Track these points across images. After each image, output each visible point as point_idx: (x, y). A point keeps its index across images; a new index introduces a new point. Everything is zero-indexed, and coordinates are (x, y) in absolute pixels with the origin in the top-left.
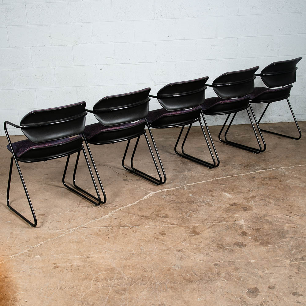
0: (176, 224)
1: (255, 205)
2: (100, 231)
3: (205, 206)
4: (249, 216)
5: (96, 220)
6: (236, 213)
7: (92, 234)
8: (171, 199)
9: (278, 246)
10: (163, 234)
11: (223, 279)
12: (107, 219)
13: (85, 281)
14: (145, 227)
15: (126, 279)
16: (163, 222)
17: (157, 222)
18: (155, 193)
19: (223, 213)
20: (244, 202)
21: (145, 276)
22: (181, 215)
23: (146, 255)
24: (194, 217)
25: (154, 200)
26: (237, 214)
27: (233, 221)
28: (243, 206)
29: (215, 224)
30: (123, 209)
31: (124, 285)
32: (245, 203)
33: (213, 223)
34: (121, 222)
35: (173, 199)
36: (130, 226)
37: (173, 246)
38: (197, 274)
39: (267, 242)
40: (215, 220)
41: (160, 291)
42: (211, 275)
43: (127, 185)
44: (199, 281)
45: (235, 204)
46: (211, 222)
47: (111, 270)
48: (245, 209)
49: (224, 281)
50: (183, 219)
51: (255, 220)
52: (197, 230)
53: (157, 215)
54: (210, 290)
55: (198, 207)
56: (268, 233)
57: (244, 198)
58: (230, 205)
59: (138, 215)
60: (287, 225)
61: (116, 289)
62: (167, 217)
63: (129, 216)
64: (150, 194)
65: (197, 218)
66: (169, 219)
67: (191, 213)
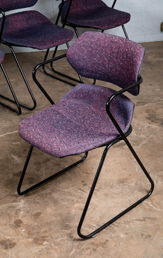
9: (55, 244)
19: (2, 188)
20: (34, 170)
39: (43, 237)
58: (14, 175)
60: (76, 205)
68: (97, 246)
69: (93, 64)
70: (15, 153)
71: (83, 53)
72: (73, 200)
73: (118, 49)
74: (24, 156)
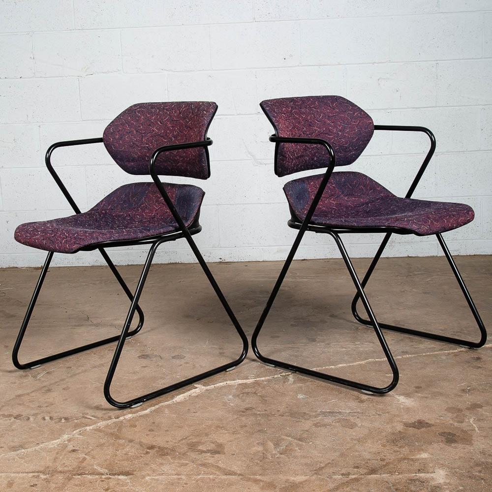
0: (239, 472)
1: (480, 428)
3: (335, 427)
4: (460, 458)
5: (18, 452)
6: (422, 450)
8: (244, 405)
12: (50, 451)
14: (148, 478)
16: (204, 465)
17: (187, 464)
19: (384, 446)
20: (449, 419)
22: (260, 448)
24: (297, 454)
25: (198, 406)
26: (426, 451)
27: (410, 471)
28: (446, 430)
29: (357, 480)
30: (107, 426)
32: (451, 422)
33: (349, 474)
34: (84, 459)
35: (249, 406)
36: (102, 474)
40: (357, 467)
43: (143, 369)
45: (420, 424)
46: (344, 471)
48: (450, 438)
50: (264, 457)
51: (480, 472)
53: (193, 447)
55: (314, 428)
57: (449, 410)
58: (407, 425)
59: (140, 444)
62: (218, 453)
63: (113, 444)
64: (194, 390)
65: (304, 457)
66: (223, 457)
67: (291, 444)
74: (419, 396)
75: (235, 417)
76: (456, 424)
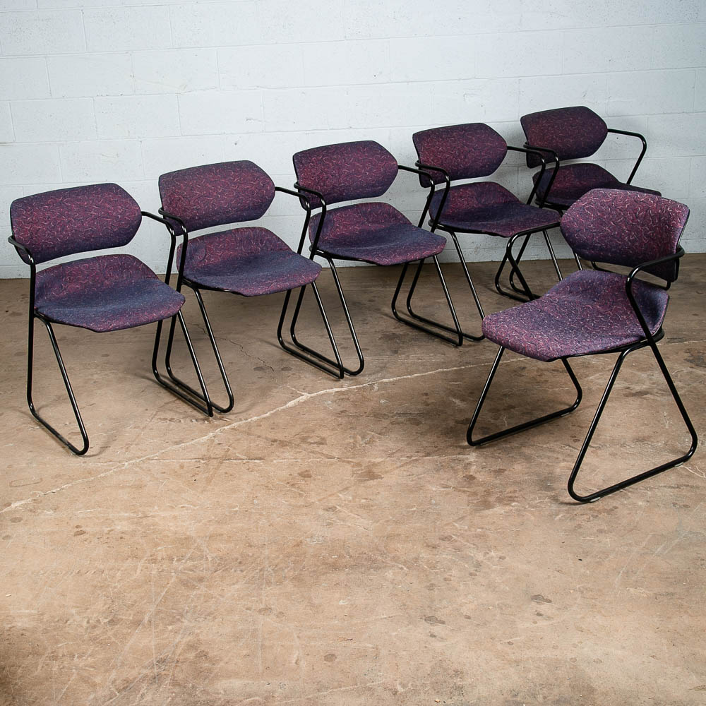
0: (337, 456)
1: (509, 423)
2: (182, 467)
3: (406, 424)
5: (180, 445)
7: (164, 473)
8: (340, 409)
9: (531, 506)
10: (305, 475)
11: (400, 566)
12: (203, 444)
13: (130, 559)
14: (275, 461)
15: (210, 559)
16: (313, 452)
17: (300, 452)
18: (312, 395)
19: (438, 437)
21: (248, 555)
22: (352, 440)
23: (261, 514)
24: (377, 444)
25: (305, 410)
27: (453, 454)
28: (485, 426)
29: (416, 460)
30: (240, 426)
31: (202, 571)
32: (490, 419)
33: (411, 457)
34: (228, 450)
35: (344, 409)
36: (243, 459)
37: (319, 500)
38: (351, 554)
39: (510, 497)
40: (418, 452)
41: (269, 583)
42: (380, 558)
43: (259, 380)
44: (352, 567)
45: (467, 421)
46: (409, 455)
47: (186, 541)
48: (486, 431)
49: (402, 568)
50: (354, 447)
52: (375, 470)
53: (304, 440)
54: (367, 586)
56: (518, 480)
58: (457, 422)
59: (266, 438)
60: (563, 464)
61: (184, 577)
62: (322, 444)
63: (247, 440)
64: (301, 397)
65: (382, 446)
66: (325, 446)
67: (373, 437)
68: (599, 512)
69: (605, 236)
70: (454, 396)
71: (587, 220)
72: (558, 458)
73: (646, 211)
74: (470, 400)
75: (334, 418)
76: (492, 421)
